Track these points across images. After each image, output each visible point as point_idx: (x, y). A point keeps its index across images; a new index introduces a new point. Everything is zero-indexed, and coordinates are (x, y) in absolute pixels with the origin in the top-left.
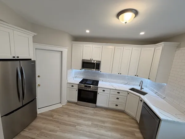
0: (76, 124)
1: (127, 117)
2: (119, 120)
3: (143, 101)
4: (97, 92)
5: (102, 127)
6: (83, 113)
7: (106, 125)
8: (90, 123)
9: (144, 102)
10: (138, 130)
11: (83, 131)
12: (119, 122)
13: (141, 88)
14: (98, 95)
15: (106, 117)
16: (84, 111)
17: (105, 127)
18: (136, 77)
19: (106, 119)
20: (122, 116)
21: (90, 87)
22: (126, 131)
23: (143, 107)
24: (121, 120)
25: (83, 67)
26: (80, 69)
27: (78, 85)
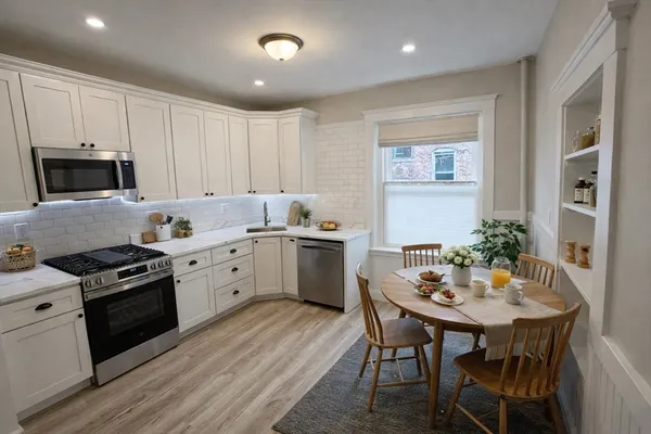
3: (296, 240)
4: (171, 278)
9: (301, 238)
13: (266, 222)
18: (252, 195)
21: (145, 269)
25: (51, 190)
26: (35, 205)
27: (81, 284)
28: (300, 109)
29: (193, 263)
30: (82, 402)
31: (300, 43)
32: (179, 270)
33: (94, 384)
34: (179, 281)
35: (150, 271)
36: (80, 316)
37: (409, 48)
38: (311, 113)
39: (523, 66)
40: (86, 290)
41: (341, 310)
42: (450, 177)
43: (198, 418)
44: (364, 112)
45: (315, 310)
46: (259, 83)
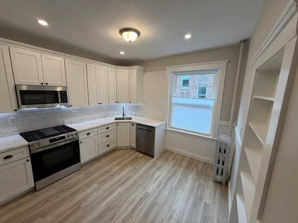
0: (78, 205)
1: (122, 151)
2: (119, 158)
3: (135, 125)
4: (78, 141)
5: (112, 176)
6: (69, 189)
7: (114, 171)
8: (95, 186)
9: (137, 124)
10: (137, 153)
11: (98, 198)
12: (121, 159)
13: (124, 115)
14: (81, 146)
15: (105, 166)
16: (66, 186)
17: (114, 173)
18: (117, 104)
19: (108, 167)
20: (118, 153)
21: (64, 137)
22: (133, 160)
23: (137, 129)
24: (121, 157)
25: (23, 103)
26: (16, 110)
27: (29, 146)
28: (137, 66)
29: (88, 134)
30: (29, 197)
31: (139, 34)
32: (82, 137)
33: (35, 190)
34: (81, 142)
35: (67, 138)
36: (28, 160)
37: (188, 36)
38: (142, 68)
39: (242, 44)
40: (31, 148)
41: (153, 157)
42: (204, 97)
43: (84, 203)
44: (166, 67)
45: (141, 155)
46: (122, 53)
